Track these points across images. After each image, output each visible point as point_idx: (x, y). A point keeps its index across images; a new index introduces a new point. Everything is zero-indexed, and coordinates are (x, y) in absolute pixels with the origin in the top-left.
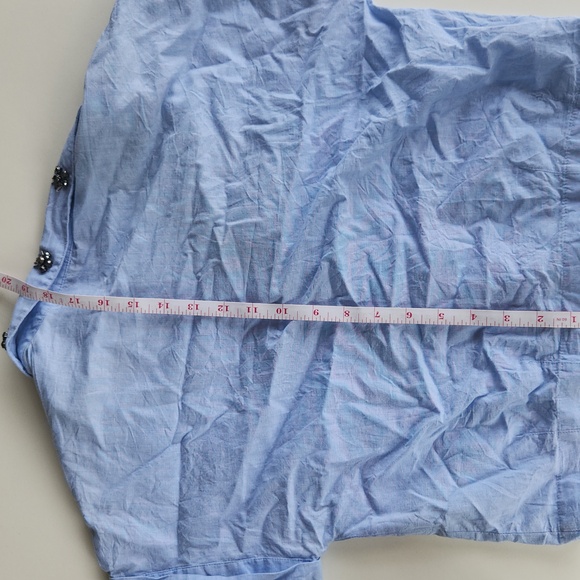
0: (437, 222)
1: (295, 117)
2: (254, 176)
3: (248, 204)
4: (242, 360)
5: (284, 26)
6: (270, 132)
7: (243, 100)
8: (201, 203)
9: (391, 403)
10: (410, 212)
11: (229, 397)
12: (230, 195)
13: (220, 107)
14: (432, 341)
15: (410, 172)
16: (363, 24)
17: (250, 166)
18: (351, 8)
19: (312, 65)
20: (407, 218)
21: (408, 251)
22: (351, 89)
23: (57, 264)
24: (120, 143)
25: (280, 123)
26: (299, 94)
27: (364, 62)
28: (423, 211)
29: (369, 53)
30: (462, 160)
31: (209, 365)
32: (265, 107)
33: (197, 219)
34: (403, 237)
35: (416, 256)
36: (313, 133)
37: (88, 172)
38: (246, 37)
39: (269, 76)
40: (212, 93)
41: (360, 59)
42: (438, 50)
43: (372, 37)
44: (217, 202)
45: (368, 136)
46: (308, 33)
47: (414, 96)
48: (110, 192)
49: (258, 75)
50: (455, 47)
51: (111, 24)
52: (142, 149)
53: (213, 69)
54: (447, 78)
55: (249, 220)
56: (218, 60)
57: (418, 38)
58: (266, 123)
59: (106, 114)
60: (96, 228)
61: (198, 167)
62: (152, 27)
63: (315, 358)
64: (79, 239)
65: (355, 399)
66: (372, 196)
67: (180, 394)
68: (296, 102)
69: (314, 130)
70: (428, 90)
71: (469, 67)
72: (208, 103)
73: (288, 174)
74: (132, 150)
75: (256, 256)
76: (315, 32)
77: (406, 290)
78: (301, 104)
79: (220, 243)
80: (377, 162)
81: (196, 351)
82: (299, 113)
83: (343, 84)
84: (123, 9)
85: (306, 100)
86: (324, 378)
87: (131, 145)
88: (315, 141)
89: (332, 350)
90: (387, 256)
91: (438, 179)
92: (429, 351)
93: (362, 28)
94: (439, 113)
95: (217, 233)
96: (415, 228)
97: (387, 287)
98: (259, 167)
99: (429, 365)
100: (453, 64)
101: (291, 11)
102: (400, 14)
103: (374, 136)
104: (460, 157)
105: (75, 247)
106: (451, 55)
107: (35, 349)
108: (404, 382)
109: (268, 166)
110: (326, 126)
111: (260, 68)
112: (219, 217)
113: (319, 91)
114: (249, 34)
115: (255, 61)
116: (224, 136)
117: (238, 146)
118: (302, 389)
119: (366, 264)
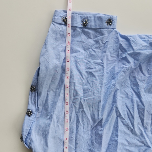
0: (145, 93)
1: (101, 67)
2: (91, 84)
3: (90, 93)
4: (91, 137)
5: (95, 41)
6: (94, 72)
7: (85, 62)
8: (76, 93)
9: (136, 146)
10: (136, 91)
11: (89, 148)
12: (84, 90)
13: (79, 65)
14: (146, 127)
15: (136, 80)
16: (118, 40)
17: (89, 82)
18: (114, 35)
19: (105, 52)
20: (136, 93)
21: (137, 102)
22: (116, 57)
23: (34, 113)
24: (51, 78)
25: (97, 69)
26: (102, 60)
27: (119, 50)
28: (141, 91)
29: (121, 47)
30: (150, 76)
31: (82, 139)
32: (92, 64)
33: (75, 98)
34: (135, 98)
35: (140, 104)
36: (107, 71)
37: (42, 87)
38: (84, 44)
39: (92, 55)
40: (76, 61)
41: (118, 49)
42: (142, 47)
43: (121, 43)
44: (81, 92)
45: (124, 72)
46: (102, 43)
47: (135, 59)
48: (48, 91)
49: (88, 55)
50: (146, 45)
51: (46, 44)
52: (57, 79)
53: (75, 54)
54: (145, 54)
55: (91, 97)
56: (76, 52)
57: (136, 44)
58: (93, 69)
59: (47, 70)
60: (44, 102)
61: (74, 83)
62: (57, 44)
63: (112, 134)
64: (39, 105)
65: (126, 145)
66: (125, 87)
67: (74, 148)
68: (101, 62)
69: (107, 70)
70: (140, 58)
71: (150, 50)
72: (75, 64)
73: (101, 83)
74: (54, 79)
75: (94, 107)
76: (104, 42)
77: (137, 113)
78: (103, 63)
79: (83, 104)
80: (126, 78)
81: (78, 136)
82: (103, 66)
83: (114, 56)
84: (49, 40)
85: (104, 62)
86: (116, 140)
87: (54, 78)
88: (107, 73)
89: (118, 132)
90: (131, 104)
91: (144, 81)
92: (146, 130)
93: (118, 41)
94: (142, 63)
95: (81, 101)
96: (139, 95)
97: (132, 113)
98: (92, 82)
99: (146, 134)
100: (146, 50)
101: (97, 37)
102: (129, 37)
103: (126, 71)
104: (149, 75)
105: (38, 108)
106: (145, 47)
107: (32, 141)
108: (139, 139)
109: (95, 81)
110: (110, 69)
111: (89, 53)
112: (82, 97)
113: (107, 59)
114: (84, 43)
115: (87, 51)
116: (81, 73)
117: (85, 76)
118: (110, 143)
119: (125, 107)
